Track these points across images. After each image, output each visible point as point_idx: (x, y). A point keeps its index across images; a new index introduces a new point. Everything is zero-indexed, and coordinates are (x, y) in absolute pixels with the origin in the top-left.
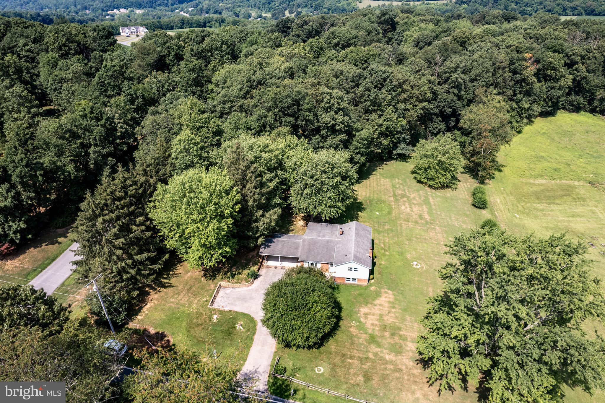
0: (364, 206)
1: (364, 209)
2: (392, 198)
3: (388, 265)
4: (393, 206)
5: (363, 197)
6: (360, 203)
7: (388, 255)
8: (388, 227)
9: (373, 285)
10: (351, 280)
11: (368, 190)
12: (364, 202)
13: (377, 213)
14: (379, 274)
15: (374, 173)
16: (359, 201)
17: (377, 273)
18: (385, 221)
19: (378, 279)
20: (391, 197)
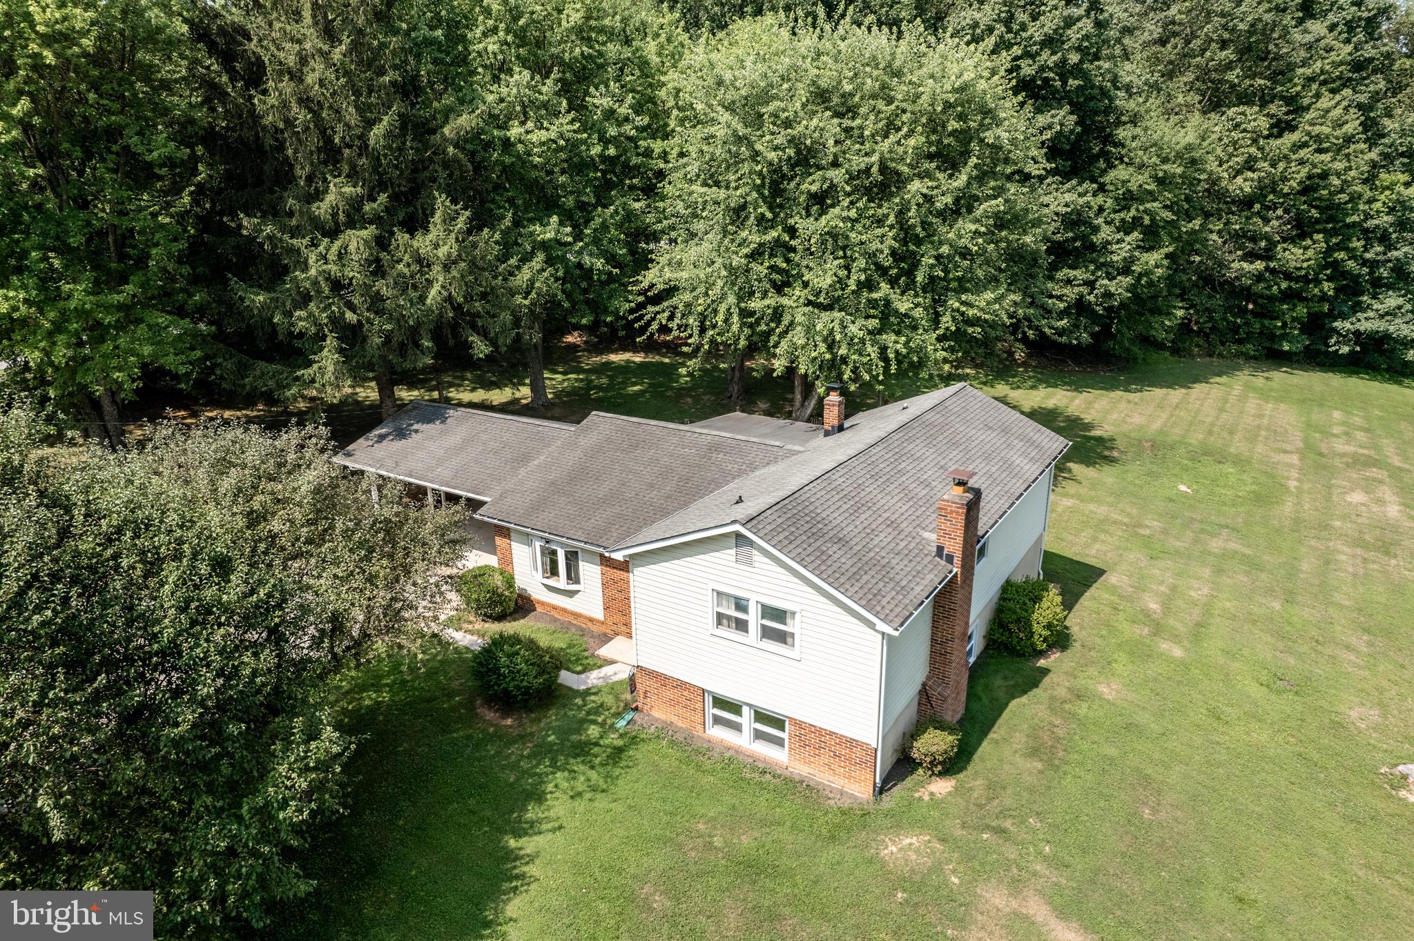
0: (1115, 454)
1: (1111, 460)
2: (1294, 459)
3: (1142, 718)
4: (1293, 484)
5: (1125, 428)
6: (1100, 440)
7: (1170, 660)
8: (1232, 545)
9: (920, 824)
10: (746, 719)
11: (1164, 416)
12: (1119, 443)
13: (1183, 488)
14: (1034, 752)
15: (1217, 379)
16: (1096, 433)
17: (1019, 740)
18: (1222, 521)
19: (994, 788)
20: (1285, 452)
